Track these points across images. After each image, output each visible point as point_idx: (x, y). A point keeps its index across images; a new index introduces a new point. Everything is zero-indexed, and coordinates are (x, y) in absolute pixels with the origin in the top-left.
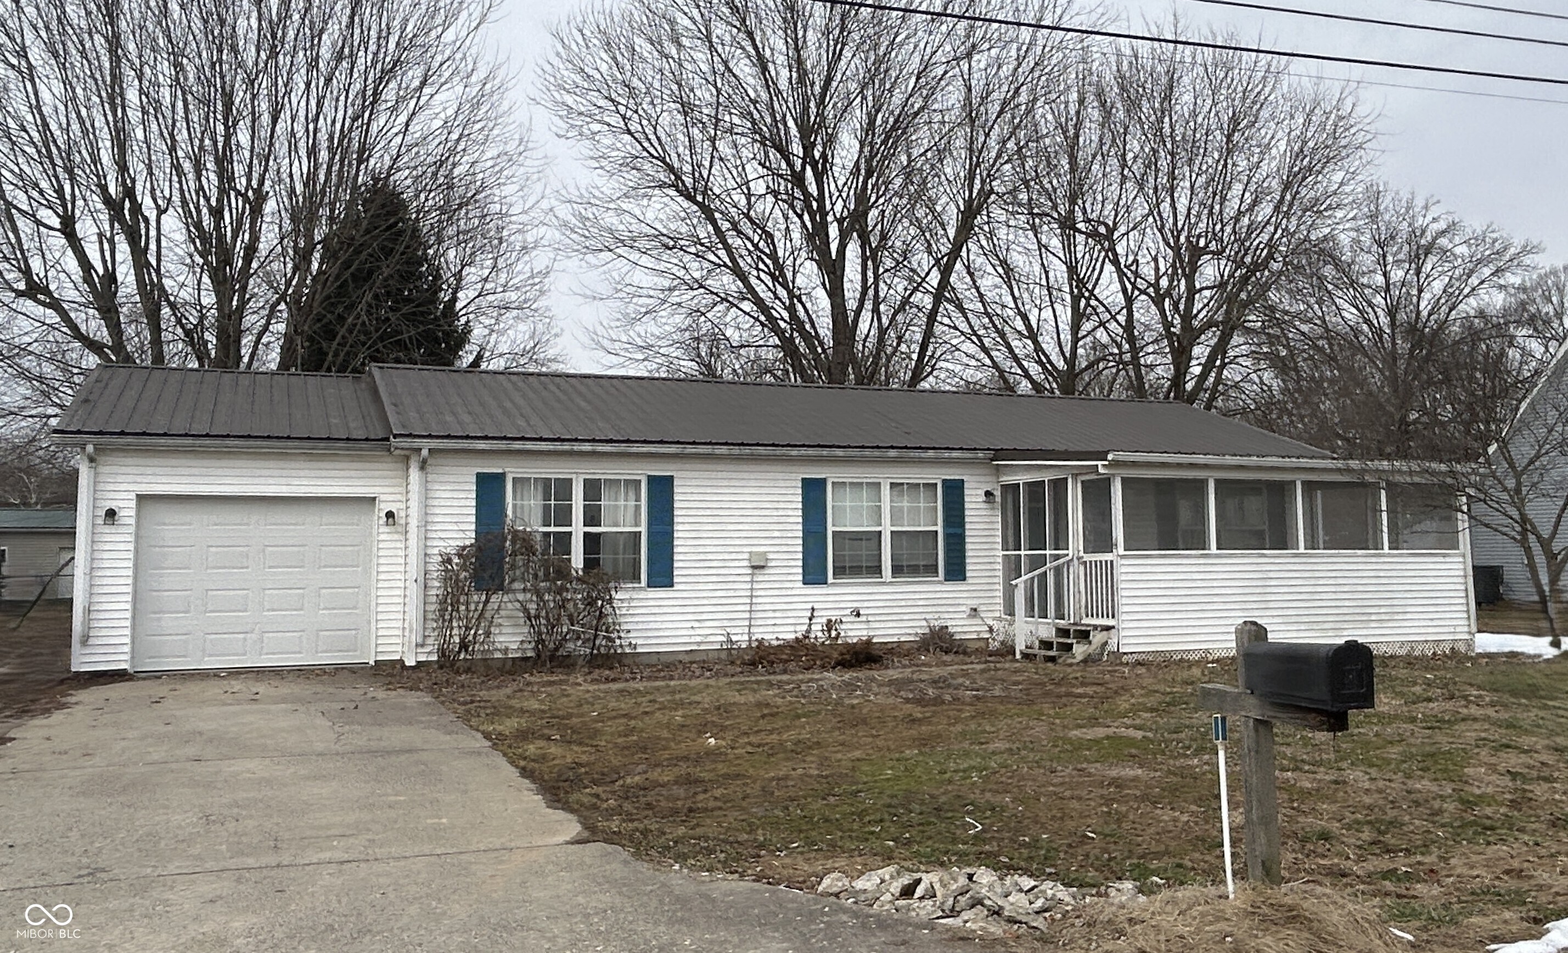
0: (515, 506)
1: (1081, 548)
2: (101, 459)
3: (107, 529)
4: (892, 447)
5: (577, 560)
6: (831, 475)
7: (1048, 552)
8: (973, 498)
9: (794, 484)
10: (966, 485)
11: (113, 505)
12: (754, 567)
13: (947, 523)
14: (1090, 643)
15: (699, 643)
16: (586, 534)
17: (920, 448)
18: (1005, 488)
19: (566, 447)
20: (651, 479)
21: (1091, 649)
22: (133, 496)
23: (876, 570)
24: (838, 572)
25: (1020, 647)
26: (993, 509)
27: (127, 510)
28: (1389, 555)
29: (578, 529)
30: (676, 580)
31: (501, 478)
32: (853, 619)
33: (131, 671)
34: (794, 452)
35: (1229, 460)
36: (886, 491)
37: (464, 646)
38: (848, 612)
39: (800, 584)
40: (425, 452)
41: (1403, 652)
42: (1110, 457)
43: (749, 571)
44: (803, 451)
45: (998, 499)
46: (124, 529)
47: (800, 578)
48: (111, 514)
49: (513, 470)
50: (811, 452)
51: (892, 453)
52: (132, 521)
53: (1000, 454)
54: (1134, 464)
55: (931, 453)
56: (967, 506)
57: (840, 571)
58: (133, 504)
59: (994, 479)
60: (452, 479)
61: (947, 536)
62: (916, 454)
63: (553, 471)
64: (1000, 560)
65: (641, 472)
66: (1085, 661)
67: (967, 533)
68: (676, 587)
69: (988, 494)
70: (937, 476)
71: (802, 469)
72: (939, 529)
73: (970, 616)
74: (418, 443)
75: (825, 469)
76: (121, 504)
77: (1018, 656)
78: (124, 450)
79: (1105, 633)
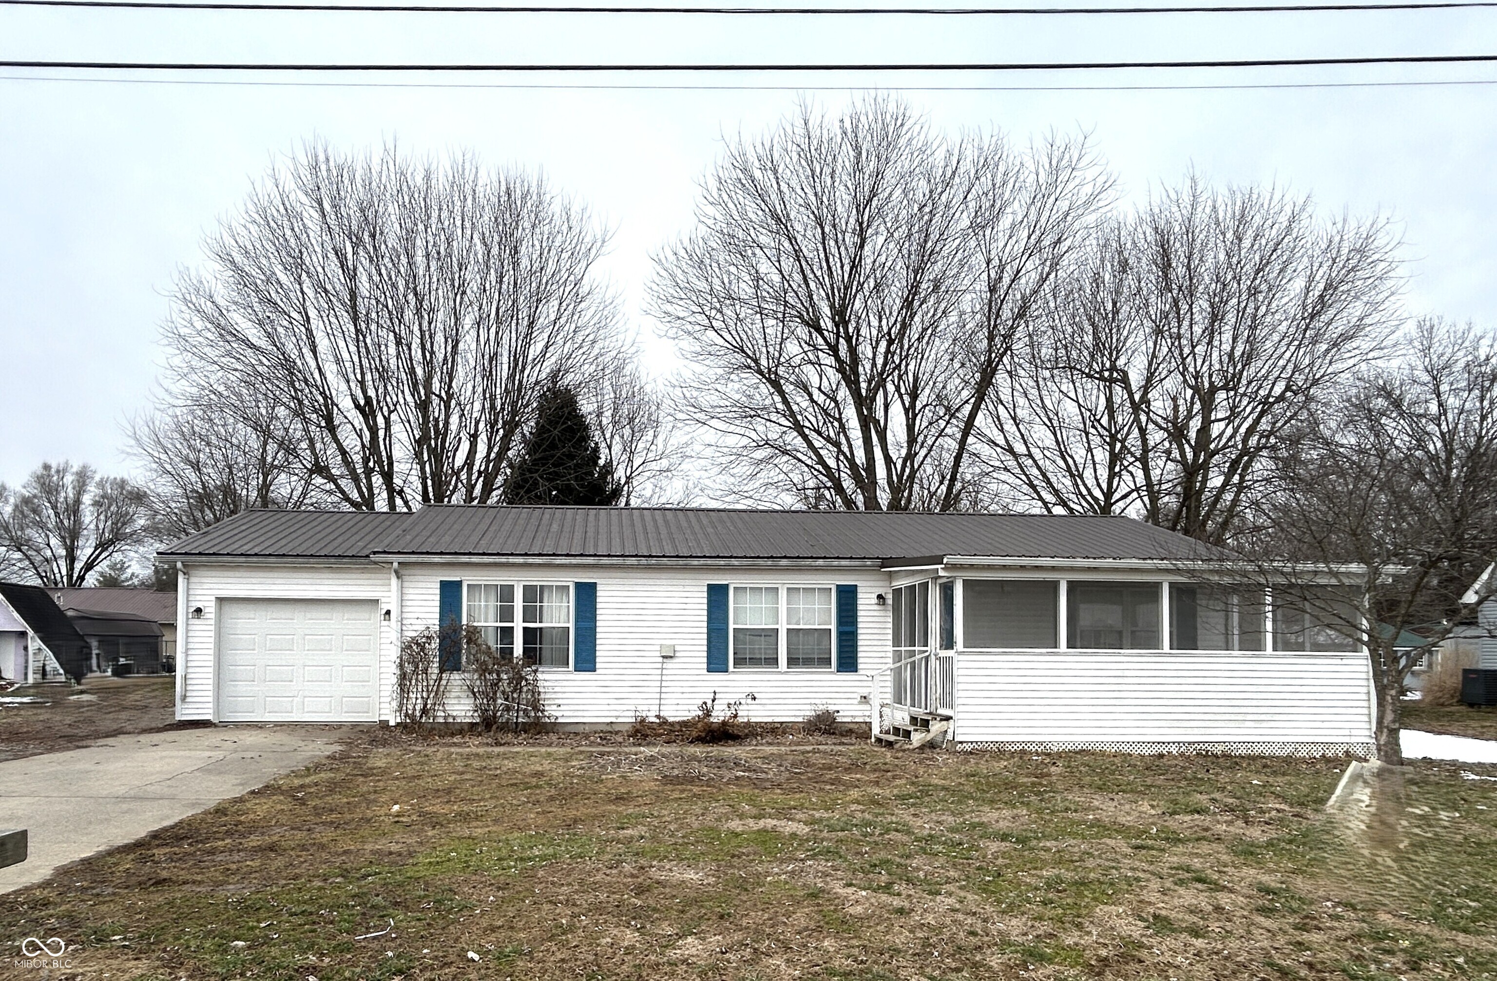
0: (469, 606)
1: (938, 646)
2: (192, 572)
3: (196, 621)
4: (785, 557)
5: (518, 649)
6: (732, 581)
7: (916, 648)
8: (866, 601)
9: (700, 589)
10: (859, 590)
11: (199, 605)
12: (663, 657)
13: (840, 622)
14: (928, 731)
15: (617, 717)
16: (525, 629)
17: (812, 558)
18: (897, 592)
19: (503, 559)
20: (578, 585)
21: (929, 737)
22: (213, 598)
23: (774, 661)
24: (738, 662)
25: (876, 731)
26: (886, 610)
27: (210, 609)
28: (1271, 657)
29: (518, 625)
30: (598, 666)
31: (459, 584)
32: (750, 701)
33: (216, 721)
34: (695, 562)
35: (1080, 562)
36: (783, 594)
37: (424, 711)
38: (744, 696)
39: (705, 672)
40: (395, 565)
41: (1284, 753)
42: (945, 561)
43: (661, 659)
44: (702, 561)
45: (890, 602)
46: (209, 622)
47: (705, 666)
48: (199, 611)
49: (468, 578)
50: (709, 562)
51: (784, 562)
52: (213, 616)
53: (886, 562)
54: (972, 567)
55: (820, 562)
56: (860, 607)
57: (739, 662)
58: (213, 604)
59: (887, 583)
60: (423, 585)
61: (840, 634)
62: (808, 562)
63: (501, 578)
64: (891, 655)
65: (570, 579)
66: (922, 748)
67: (859, 631)
68: (598, 671)
69: (880, 597)
70: (832, 581)
71: (705, 576)
72: (833, 627)
73: (860, 703)
74: (390, 557)
75: (728, 576)
76: (206, 604)
77: (873, 740)
78: (204, 566)
79: (944, 723)
